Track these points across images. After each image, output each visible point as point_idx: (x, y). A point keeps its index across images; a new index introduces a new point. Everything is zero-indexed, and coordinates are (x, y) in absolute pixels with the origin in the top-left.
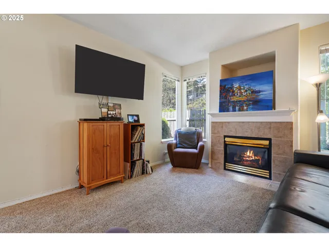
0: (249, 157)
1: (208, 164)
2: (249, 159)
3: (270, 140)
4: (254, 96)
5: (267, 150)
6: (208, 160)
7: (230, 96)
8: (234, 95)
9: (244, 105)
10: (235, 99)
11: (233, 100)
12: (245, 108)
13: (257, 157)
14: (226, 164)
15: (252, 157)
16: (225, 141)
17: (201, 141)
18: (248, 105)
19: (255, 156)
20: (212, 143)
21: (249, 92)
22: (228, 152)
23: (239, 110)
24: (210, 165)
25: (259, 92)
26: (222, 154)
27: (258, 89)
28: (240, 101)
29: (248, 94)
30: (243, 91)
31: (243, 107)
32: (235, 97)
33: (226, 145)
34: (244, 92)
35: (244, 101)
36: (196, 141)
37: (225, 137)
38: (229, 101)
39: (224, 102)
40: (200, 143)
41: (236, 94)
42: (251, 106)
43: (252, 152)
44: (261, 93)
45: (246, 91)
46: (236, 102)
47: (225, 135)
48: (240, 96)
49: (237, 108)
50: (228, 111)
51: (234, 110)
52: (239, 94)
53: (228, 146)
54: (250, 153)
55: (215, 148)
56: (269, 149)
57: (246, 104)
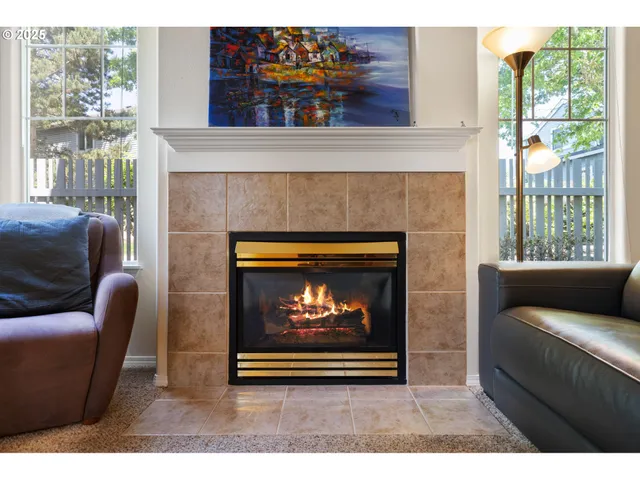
0: (313, 309)
1: (150, 372)
2: (314, 317)
3: (399, 237)
4: (349, 70)
5: (389, 276)
6: (155, 352)
7: (260, 61)
8: (275, 58)
9: (317, 103)
10: (278, 73)
11: (269, 78)
12: (320, 114)
13: (349, 304)
14: (239, 356)
15: (328, 309)
16: (233, 258)
17: (116, 266)
18: (329, 104)
19: (337, 301)
20: (172, 269)
21: (329, 52)
22: (247, 303)
23: (298, 122)
24: (161, 380)
25: (368, 57)
26: (221, 316)
27: (364, 48)
28: (298, 85)
29: (330, 63)
30: (308, 46)
31: (312, 109)
32: (277, 66)
33: (237, 275)
34: (315, 52)
35: (317, 88)
36: (87, 272)
37: (235, 237)
38: (254, 81)
39: (232, 82)
40: (107, 282)
41: (282, 56)
42: (340, 110)
43: (321, 291)
44: (373, 63)
45: (321, 48)
46: (284, 85)
47: (236, 229)
48: (298, 66)
49: (288, 112)
50: (250, 120)
51: (276, 120)
52: (294, 56)
53: (247, 276)
54: (315, 294)
55: (191, 292)
56: (396, 270)
57: (324, 100)
